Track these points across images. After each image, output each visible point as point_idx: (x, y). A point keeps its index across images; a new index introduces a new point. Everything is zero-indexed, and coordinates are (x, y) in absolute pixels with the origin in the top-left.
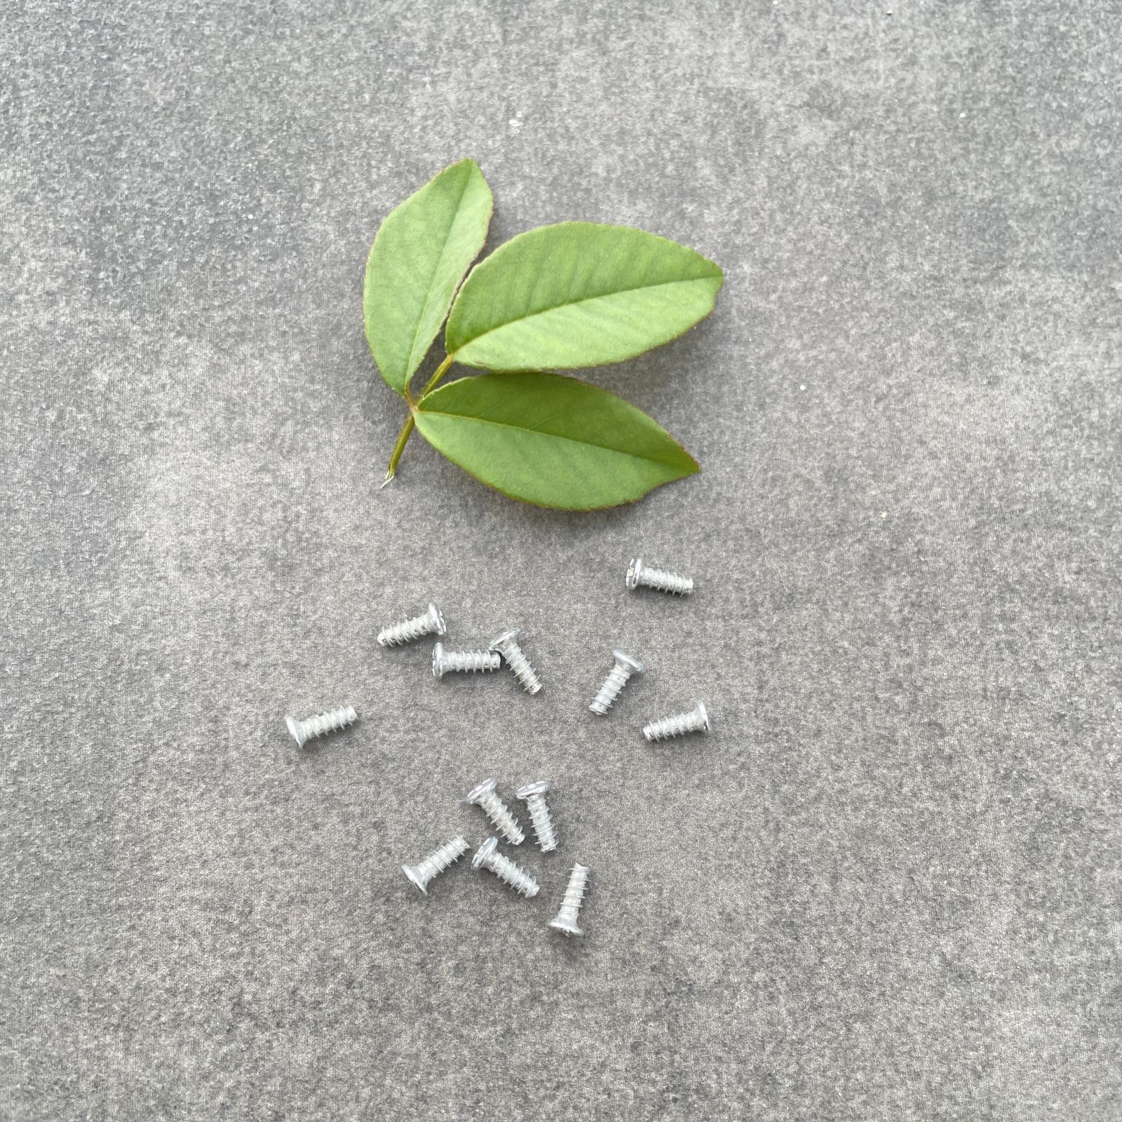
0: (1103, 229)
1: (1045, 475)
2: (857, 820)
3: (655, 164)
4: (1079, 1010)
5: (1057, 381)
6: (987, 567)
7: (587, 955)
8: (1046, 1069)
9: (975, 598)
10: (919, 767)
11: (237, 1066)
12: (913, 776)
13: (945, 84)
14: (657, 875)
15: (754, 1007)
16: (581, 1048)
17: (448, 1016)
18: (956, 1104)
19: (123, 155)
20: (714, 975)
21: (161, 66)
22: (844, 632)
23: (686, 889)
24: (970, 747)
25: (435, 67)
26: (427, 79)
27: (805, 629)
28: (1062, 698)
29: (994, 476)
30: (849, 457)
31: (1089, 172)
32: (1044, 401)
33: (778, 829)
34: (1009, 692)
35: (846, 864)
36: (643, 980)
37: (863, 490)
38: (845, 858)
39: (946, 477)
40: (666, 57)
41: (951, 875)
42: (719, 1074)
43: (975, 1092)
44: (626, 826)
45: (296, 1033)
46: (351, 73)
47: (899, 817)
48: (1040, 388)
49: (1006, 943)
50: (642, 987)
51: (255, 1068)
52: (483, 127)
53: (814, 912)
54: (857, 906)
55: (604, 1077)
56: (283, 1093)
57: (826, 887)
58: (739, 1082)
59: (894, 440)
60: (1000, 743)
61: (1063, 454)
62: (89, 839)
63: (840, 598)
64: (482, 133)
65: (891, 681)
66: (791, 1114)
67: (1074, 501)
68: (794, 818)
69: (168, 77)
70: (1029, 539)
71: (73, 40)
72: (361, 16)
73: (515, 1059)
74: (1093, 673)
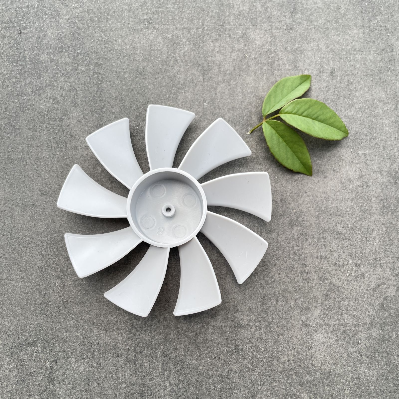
0: (357, 137)
1: (337, 202)
2: (284, 287)
3: (241, 116)
4: (335, 335)
5: (342, 178)
6: (320, 225)
7: (216, 317)
8: (326, 349)
9: (316, 233)
10: (300, 275)
11: (132, 340)
12: (298, 277)
13: (319, 96)
14: (234, 298)
15: (256, 331)
16: (214, 339)
17: (182, 330)
18: (303, 356)
19: (104, 110)
20: (246, 323)
21: (114, 86)
22: (283, 240)
23: (241, 302)
24: (313, 270)
25: (185, 88)
26: (183, 91)
27: (273, 239)
28: (337, 259)
29: (323, 202)
30: (287, 195)
31: (355, 121)
32: (338, 183)
33: (264, 288)
34: (323, 257)
35: (280, 298)
36: (229, 324)
37: (290, 204)
38: (280, 296)
39: (311, 202)
40: (246, 87)
41: (305, 301)
42: (247, 346)
43: (308, 353)
44: (227, 286)
45: (146, 332)
46: (163, 89)
47: (294, 287)
48: (337, 179)
49: (318, 318)
50: (229, 325)
51: (136, 340)
52: (197, 105)
53: (271, 309)
54: (282, 308)
55: (219, 346)
56: (142, 347)
57: (275, 303)
58: (251, 348)
59: (299, 192)
60: (320, 269)
61: (342, 196)
62: (97, 285)
63: (283, 232)
64: (197, 107)
65: (294, 253)
66: (263, 356)
67: (343, 209)
68: (268, 286)
69: (116, 89)
70: (331, 219)
71: (91, 78)
72: (166, 73)
73: (198, 341)
74: (345, 253)
